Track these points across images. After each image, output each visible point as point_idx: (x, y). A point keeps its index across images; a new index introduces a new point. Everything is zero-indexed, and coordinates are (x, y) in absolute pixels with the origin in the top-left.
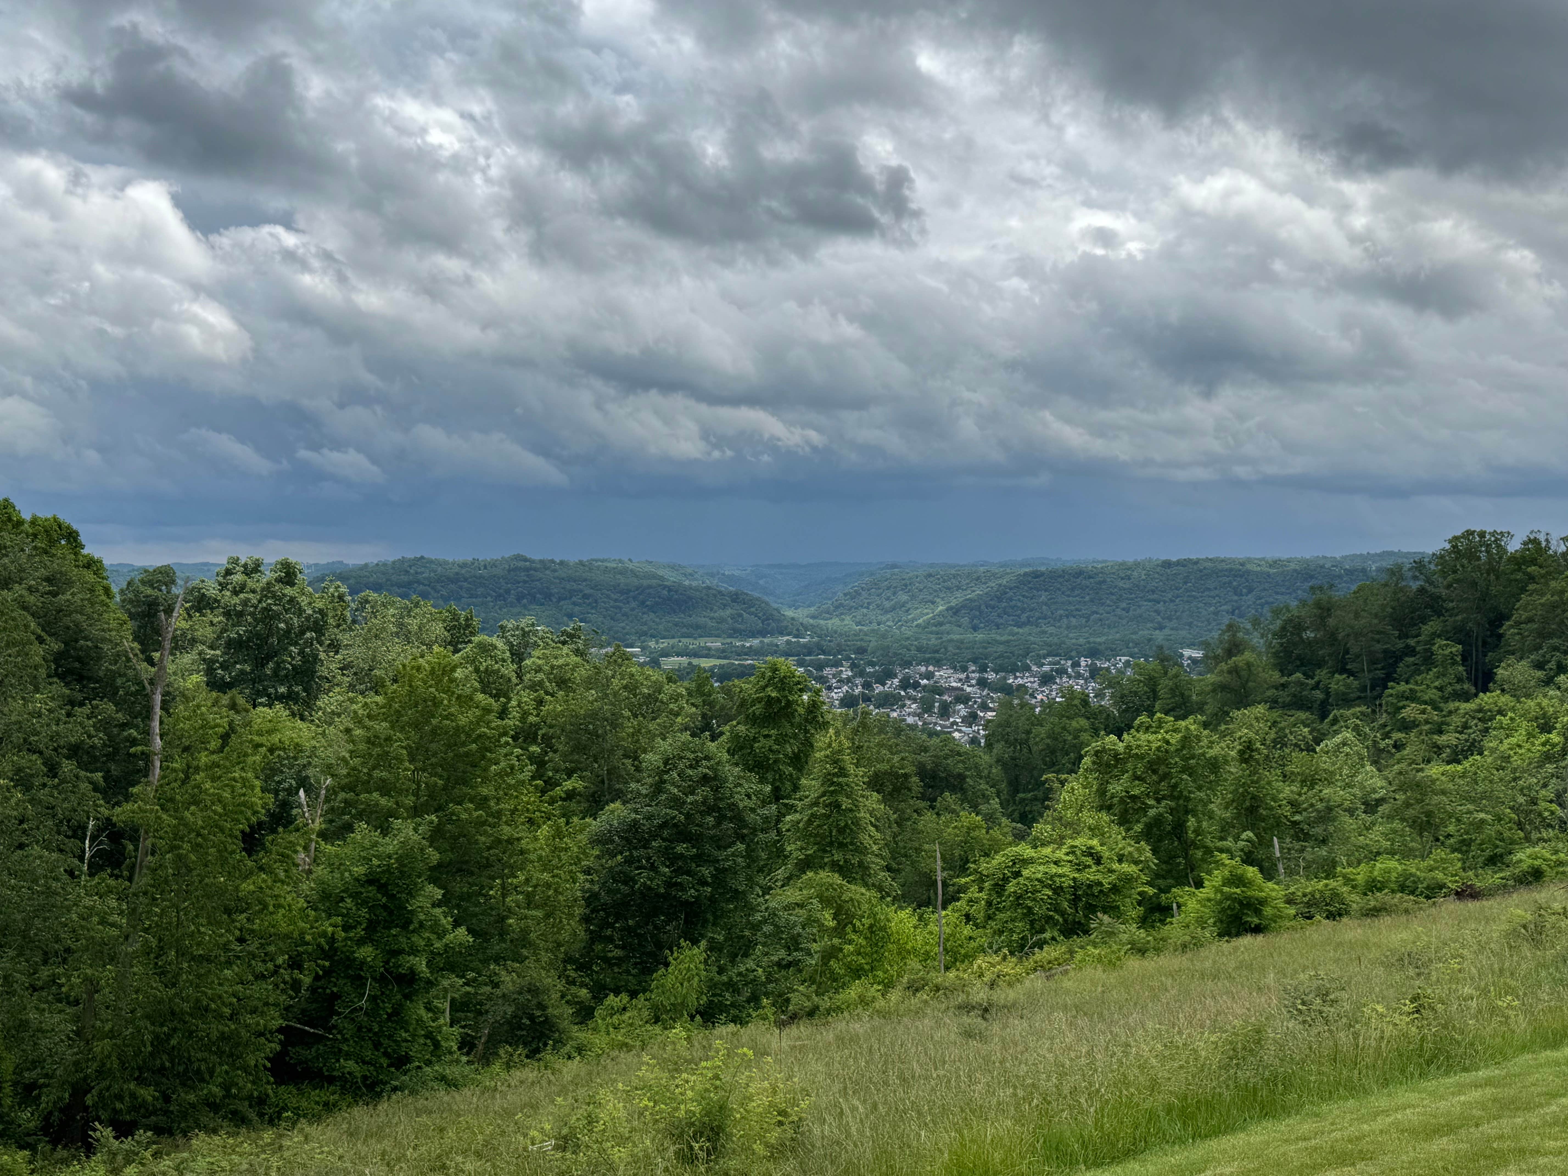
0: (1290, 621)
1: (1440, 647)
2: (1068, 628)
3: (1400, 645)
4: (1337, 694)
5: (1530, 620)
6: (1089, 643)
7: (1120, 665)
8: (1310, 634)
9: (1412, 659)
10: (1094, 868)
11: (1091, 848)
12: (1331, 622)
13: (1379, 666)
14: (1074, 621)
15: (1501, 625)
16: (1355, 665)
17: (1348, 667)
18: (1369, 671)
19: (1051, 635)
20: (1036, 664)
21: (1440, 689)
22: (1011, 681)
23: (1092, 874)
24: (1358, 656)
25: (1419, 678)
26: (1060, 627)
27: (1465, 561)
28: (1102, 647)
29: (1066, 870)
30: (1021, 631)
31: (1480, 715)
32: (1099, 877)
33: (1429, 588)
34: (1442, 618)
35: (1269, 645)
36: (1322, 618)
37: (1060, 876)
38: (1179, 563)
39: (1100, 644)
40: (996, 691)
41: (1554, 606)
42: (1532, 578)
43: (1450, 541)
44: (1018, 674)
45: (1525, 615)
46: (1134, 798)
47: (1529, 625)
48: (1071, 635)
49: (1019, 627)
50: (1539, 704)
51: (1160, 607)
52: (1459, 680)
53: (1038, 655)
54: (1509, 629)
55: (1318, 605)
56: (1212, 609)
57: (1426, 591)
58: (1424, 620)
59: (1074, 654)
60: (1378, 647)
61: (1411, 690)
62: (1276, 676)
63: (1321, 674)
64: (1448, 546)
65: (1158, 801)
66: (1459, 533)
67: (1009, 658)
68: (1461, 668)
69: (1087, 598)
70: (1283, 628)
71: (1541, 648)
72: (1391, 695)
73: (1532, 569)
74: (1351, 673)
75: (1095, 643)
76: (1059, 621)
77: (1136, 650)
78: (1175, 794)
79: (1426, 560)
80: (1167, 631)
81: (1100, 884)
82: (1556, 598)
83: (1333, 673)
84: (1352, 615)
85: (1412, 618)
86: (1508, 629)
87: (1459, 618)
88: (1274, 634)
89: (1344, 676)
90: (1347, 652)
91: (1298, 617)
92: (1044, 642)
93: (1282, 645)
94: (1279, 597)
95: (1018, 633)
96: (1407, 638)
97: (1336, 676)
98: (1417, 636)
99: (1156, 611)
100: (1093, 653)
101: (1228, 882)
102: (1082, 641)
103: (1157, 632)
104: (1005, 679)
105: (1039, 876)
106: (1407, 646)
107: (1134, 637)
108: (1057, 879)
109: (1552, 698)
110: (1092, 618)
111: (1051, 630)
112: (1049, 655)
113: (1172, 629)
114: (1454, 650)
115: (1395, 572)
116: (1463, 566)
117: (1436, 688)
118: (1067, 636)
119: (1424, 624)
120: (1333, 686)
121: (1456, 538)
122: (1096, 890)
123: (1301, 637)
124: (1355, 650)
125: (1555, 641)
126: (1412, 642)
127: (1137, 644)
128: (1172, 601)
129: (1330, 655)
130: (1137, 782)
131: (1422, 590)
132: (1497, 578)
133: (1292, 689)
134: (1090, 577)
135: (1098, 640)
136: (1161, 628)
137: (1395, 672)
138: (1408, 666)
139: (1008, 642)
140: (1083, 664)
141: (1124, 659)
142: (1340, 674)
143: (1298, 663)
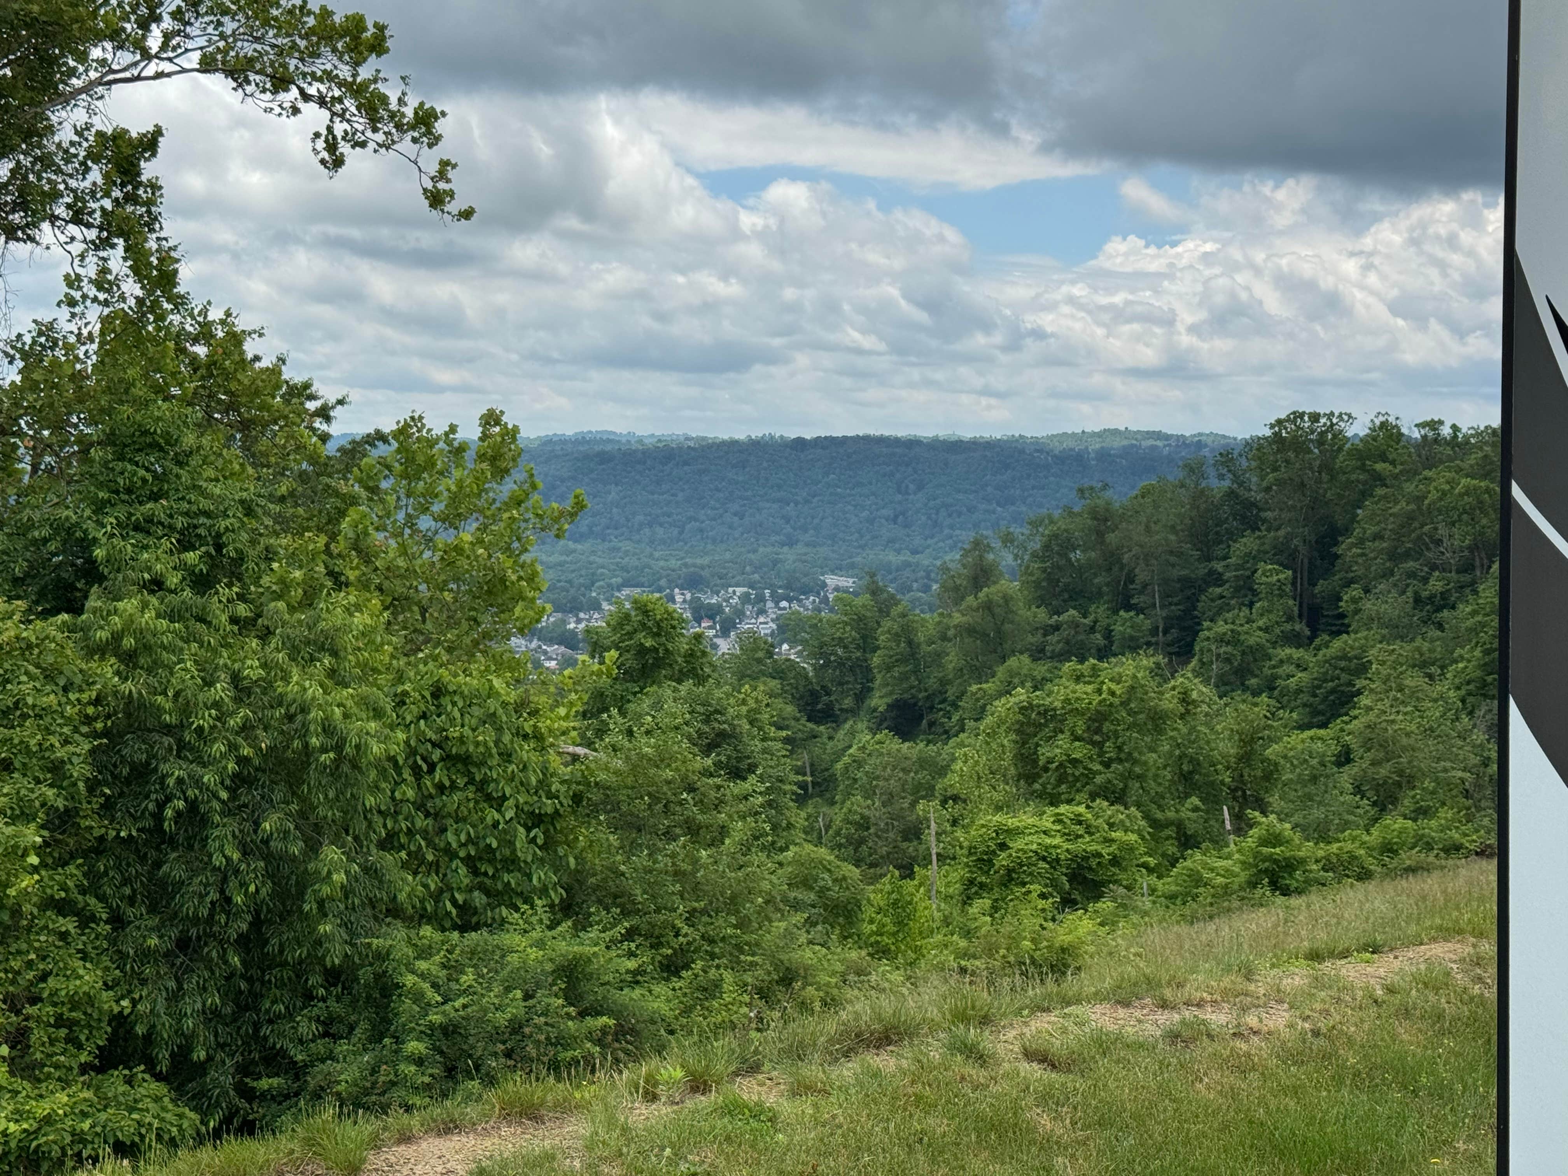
0: (1056, 536)
1: (1264, 574)
2: (652, 542)
3: (1202, 570)
4: (1124, 638)
5: (1378, 537)
6: (686, 565)
7: (734, 601)
8: (1077, 555)
9: (1218, 590)
10: (1088, 839)
11: (1080, 815)
12: (1112, 538)
13: (1175, 600)
14: (660, 531)
15: (1336, 543)
16: (1143, 598)
17: (1133, 601)
18: (1162, 607)
19: (627, 553)
20: (607, 600)
21: (1266, 630)
22: (572, 626)
23: (1087, 845)
24: (1145, 586)
25: (1229, 616)
26: (639, 542)
27: (1292, 455)
28: (705, 573)
29: (1057, 841)
30: (579, 547)
31: (1343, 664)
32: (1094, 847)
33: (1241, 492)
34: (1257, 533)
35: (1027, 572)
36: (1100, 534)
37: (1055, 847)
38: (818, 442)
39: (702, 568)
40: (551, 641)
41: (1411, 517)
42: (1379, 479)
43: (1272, 426)
44: (582, 615)
45: (1371, 530)
46: (1075, 762)
47: (1377, 543)
48: (657, 554)
49: (576, 541)
50: (1418, 649)
51: (790, 509)
52: (1290, 619)
53: (609, 585)
54: (1350, 549)
55: (1094, 514)
56: (865, 514)
57: (1237, 496)
58: (1233, 536)
59: (663, 582)
60: (1176, 573)
61: (1232, 631)
62: (1042, 615)
63: (1099, 611)
64: (1268, 432)
65: (1107, 765)
66: (1283, 416)
67: (563, 589)
68: (1291, 602)
69: (681, 496)
70: (1047, 547)
71: (1392, 574)
72: (1208, 639)
73: (1379, 466)
74: (1140, 611)
75: (694, 565)
76: (639, 530)
77: (756, 576)
78: (1122, 756)
79: (1236, 453)
80: (800, 548)
81: (1099, 855)
82: (1412, 507)
83: (1116, 612)
84: (1141, 528)
85: (1217, 533)
86: (1346, 548)
87: (1281, 533)
88: (1034, 555)
89: (1132, 613)
90: (1131, 579)
91: (1066, 530)
92: (617, 564)
93: (1044, 570)
94: (961, 496)
95: (574, 551)
96: (1209, 561)
97: (1122, 613)
98: (1225, 558)
99: (783, 517)
100: (693, 582)
101: (1264, 842)
102: (673, 563)
103: (786, 549)
104: (564, 622)
105: (1034, 847)
106: (1211, 572)
107: (751, 556)
108: (1053, 851)
109: (1432, 641)
110: (688, 527)
111: (626, 546)
112: (626, 584)
113: (807, 545)
114: (1282, 576)
115: (1195, 469)
116: (1287, 462)
117: (1260, 629)
118: (651, 556)
119: (1235, 541)
120: (1118, 628)
121: (1279, 422)
122: (1094, 863)
123: (1070, 560)
124: (1142, 576)
125: (1411, 564)
126: (1219, 566)
127: (757, 569)
128: (807, 501)
129: (1108, 584)
130: (1077, 744)
131: (1231, 494)
132: (1333, 478)
133: (1065, 633)
134: (686, 463)
135: (699, 561)
136: (791, 543)
137: (1195, 609)
138: (1213, 600)
139: (561, 564)
140: (679, 598)
141: (739, 590)
142: (1127, 611)
143: (1066, 596)
